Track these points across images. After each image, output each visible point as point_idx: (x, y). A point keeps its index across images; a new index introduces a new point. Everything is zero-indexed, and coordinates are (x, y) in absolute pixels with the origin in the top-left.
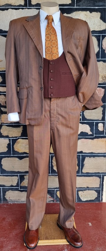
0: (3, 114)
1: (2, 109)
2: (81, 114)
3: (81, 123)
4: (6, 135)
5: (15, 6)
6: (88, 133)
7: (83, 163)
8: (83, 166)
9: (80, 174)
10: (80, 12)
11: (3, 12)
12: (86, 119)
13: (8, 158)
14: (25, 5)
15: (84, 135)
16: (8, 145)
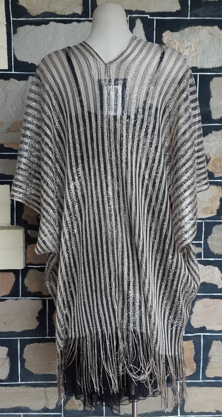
0: (30, 243)
1: (29, 232)
2: (202, 242)
3: (201, 262)
4: (37, 290)
5: (64, 16)
6: (217, 286)
7: (207, 355)
8: (206, 361)
9: (201, 381)
10: (200, 27)
11: (38, 27)
12: (212, 255)
13: (40, 343)
14: (85, 14)
15: (208, 290)
16: (39, 313)
